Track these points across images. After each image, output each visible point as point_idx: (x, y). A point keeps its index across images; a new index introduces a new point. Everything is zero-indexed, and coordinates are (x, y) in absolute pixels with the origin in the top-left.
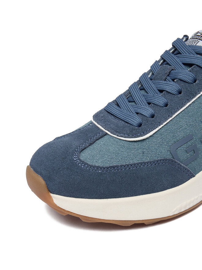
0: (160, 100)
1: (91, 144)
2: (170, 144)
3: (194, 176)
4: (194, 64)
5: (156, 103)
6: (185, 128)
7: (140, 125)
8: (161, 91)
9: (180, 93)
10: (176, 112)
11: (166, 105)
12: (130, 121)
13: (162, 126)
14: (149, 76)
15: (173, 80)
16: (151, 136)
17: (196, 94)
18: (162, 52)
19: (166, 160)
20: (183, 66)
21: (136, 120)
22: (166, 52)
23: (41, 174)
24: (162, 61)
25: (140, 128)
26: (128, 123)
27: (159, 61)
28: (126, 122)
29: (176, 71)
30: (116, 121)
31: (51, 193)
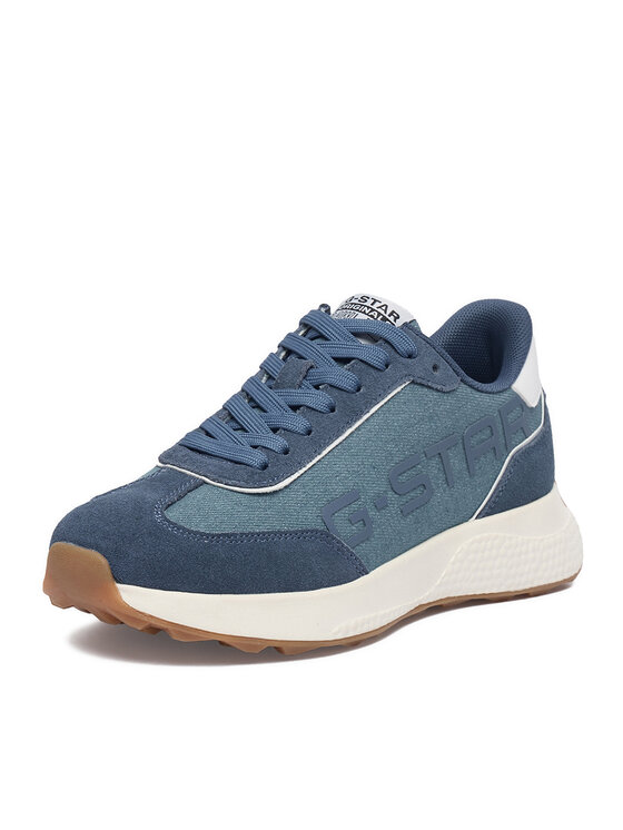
0: (298, 422)
1: (180, 498)
2: (320, 504)
3: (367, 573)
4: (354, 359)
5: (290, 427)
6: (346, 478)
7: (265, 467)
8: (295, 408)
9: (333, 410)
10: (328, 444)
11: (309, 432)
12: (245, 460)
13: (305, 469)
14: (263, 381)
15: (317, 387)
16: (286, 487)
17: (363, 413)
18: (281, 338)
19: (317, 531)
20: (333, 362)
21: (258, 458)
22: (290, 336)
23: (98, 549)
24: (283, 354)
25: (265, 473)
26: (240, 463)
27: (278, 353)
28: (236, 463)
29: (321, 370)
30: (215, 461)
31: (118, 582)
